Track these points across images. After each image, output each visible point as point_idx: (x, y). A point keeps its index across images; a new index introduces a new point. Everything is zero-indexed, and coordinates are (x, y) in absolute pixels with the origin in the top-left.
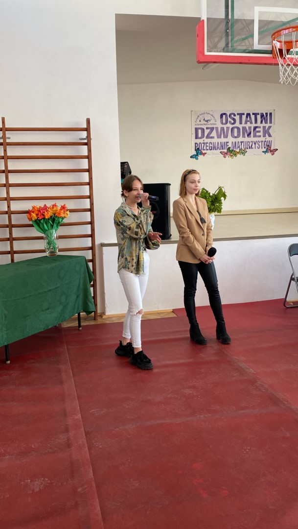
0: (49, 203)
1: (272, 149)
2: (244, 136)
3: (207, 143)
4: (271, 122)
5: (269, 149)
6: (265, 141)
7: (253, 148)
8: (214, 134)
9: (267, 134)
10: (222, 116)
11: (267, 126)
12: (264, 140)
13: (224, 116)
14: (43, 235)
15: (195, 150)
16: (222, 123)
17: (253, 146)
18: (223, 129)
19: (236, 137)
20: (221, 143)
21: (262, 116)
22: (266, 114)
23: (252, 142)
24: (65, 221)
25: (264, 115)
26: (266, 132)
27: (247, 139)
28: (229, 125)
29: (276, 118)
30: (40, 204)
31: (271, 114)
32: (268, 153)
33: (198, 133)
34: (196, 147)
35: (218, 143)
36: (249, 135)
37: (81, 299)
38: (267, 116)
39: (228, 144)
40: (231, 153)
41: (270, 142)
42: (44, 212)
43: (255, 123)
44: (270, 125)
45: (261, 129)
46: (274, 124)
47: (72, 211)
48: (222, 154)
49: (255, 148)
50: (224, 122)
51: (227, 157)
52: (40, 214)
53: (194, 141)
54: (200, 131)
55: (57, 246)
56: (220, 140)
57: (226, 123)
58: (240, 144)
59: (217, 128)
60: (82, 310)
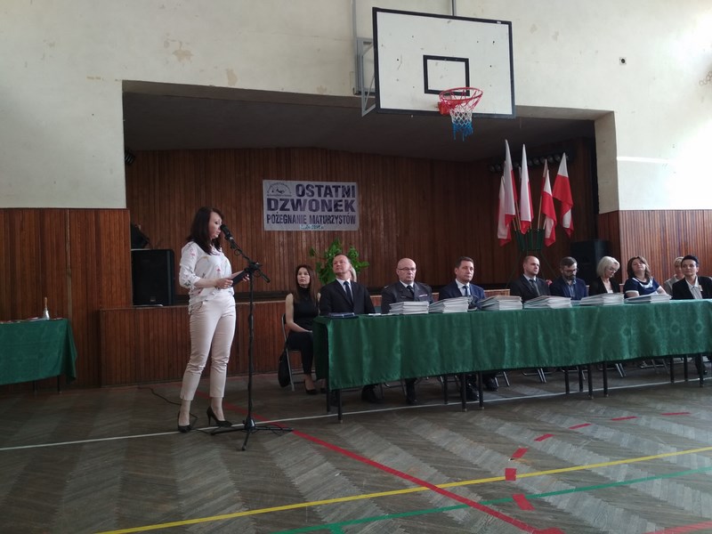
2: (323, 210)
3: (282, 215)
4: (353, 196)
6: (348, 216)
7: (334, 223)
8: (289, 206)
9: (350, 209)
10: (298, 187)
11: (350, 199)
12: (346, 215)
13: (300, 188)
15: (268, 222)
16: (299, 195)
17: (335, 221)
18: (299, 201)
19: (314, 211)
20: (297, 216)
22: (349, 187)
23: (333, 216)
25: (346, 189)
26: (349, 206)
27: (327, 213)
31: (353, 187)
33: (271, 204)
34: (268, 219)
35: (294, 216)
36: (329, 209)
38: (349, 189)
39: (305, 218)
43: (336, 197)
44: (353, 199)
45: (343, 203)
49: (337, 223)
50: (300, 193)
53: (266, 212)
54: (273, 202)
56: (296, 213)
57: (303, 194)
58: (320, 218)
59: (292, 200)
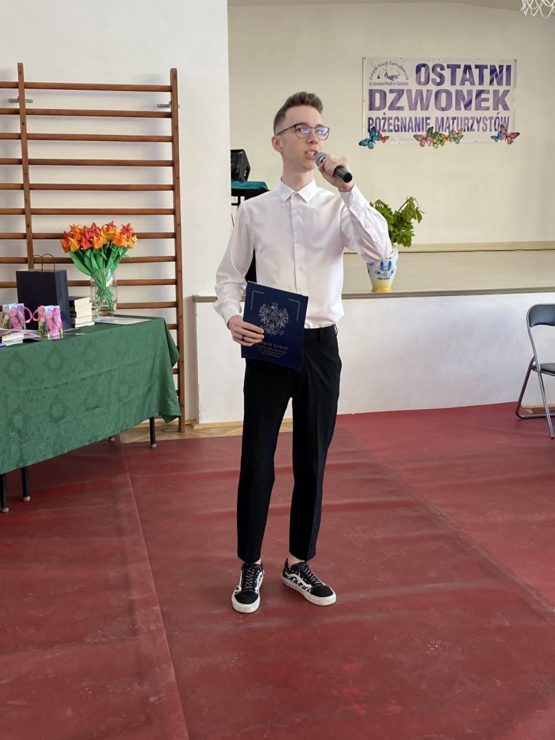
0: (101, 222)
1: (509, 132)
2: (458, 108)
3: (391, 118)
4: (508, 83)
5: (505, 134)
6: (498, 118)
7: (474, 130)
8: (403, 102)
9: (500, 106)
10: (418, 69)
11: (502, 89)
12: (495, 116)
13: (423, 69)
14: (88, 278)
15: (369, 131)
16: (419, 83)
17: (475, 126)
19: (443, 109)
20: (416, 118)
21: (493, 71)
22: (501, 67)
23: (472, 118)
24: (130, 254)
25: (496, 70)
26: (500, 101)
27: (463, 113)
28: (431, 86)
29: (518, 75)
30: (84, 222)
31: (509, 68)
32: (501, 139)
33: (374, 99)
34: (369, 125)
35: (411, 119)
36: (467, 105)
37: (155, 393)
38: (501, 71)
39: (428, 121)
40: (434, 138)
41: (506, 120)
42: (92, 238)
43: (480, 84)
44: (507, 88)
45: (491, 96)
46: (515, 86)
47: (141, 236)
48: (418, 140)
49: (478, 130)
50: (423, 80)
51: (426, 145)
52: (84, 240)
53: (367, 113)
54: (377, 96)
55: (114, 299)
56: (413, 114)
57: (427, 82)
58: (451, 121)
59: (409, 92)
60: (157, 414)
